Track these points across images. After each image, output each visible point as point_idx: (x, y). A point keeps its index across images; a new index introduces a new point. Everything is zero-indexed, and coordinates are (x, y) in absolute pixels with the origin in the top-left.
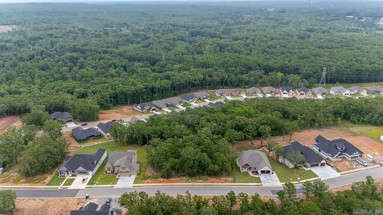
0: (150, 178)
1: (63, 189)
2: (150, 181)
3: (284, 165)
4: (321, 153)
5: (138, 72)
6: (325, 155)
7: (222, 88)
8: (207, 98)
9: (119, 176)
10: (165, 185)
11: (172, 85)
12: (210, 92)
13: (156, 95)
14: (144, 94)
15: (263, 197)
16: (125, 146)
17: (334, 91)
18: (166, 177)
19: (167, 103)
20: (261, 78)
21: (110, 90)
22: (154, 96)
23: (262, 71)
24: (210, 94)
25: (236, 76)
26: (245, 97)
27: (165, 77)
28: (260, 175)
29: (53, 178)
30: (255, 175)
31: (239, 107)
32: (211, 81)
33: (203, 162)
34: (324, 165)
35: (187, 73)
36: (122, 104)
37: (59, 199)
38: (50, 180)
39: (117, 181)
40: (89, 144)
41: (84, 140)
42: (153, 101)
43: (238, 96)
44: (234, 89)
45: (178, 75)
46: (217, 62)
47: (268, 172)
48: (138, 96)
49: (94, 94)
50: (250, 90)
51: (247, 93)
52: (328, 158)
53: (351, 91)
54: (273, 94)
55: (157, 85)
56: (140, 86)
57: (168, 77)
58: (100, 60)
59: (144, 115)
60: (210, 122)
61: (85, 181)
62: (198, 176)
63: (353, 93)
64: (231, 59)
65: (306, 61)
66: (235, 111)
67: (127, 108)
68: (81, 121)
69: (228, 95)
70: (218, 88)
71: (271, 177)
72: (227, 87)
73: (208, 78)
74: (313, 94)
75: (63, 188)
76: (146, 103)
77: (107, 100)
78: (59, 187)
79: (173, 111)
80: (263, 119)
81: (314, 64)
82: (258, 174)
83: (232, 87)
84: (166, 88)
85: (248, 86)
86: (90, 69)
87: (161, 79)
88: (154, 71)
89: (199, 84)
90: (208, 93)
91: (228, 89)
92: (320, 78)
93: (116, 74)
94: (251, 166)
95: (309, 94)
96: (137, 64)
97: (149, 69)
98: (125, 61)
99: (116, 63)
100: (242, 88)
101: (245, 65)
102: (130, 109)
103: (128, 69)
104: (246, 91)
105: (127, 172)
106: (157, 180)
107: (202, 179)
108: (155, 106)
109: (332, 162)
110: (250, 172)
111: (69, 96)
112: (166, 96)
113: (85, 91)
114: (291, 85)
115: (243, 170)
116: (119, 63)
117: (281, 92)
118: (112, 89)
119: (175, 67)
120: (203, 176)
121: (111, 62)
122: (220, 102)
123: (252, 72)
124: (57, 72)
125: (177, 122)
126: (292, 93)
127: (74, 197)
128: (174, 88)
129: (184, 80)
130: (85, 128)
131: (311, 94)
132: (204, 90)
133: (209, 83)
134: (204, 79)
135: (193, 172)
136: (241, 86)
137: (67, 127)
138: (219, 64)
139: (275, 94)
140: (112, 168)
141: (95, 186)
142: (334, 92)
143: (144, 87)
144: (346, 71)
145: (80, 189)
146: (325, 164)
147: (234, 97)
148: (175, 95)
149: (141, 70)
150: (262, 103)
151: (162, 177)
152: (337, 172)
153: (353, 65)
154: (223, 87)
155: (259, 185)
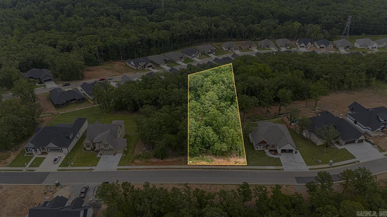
0: (140, 158)
1: (29, 172)
2: (139, 161)
3: (310, 141)
4: (357, 125)
5: (133, 22)
6: (363, 128)
7: (230, 41)
8: (213, 53)
9: (101, 154)
10: (158, 169)
11: (172, 37)
12: (216, 45)
13: (153, 49)
14: (139, 47)
15: (285, 186)
16: (112, 114)
17: (359, 43)
18: (160, 157)
19: (166, 58)
20: (275, 28)
21: (99, 42)
22: (151, 50)
23: (276, 20)
24: (216, 47)
25: (246, 26)
26: (256, 51)
27: (163, 27)
28: (280, 155)
29: (18, 156)
30: (274, 154)
31: (251, 64)
32: (217, 32)
33: (208, 139)
34: (362, 142)
35: (189, 22)
36: (114, 60)
37: (22, 186)
38: (14, 158)
39: (98, 161)
40: (69, 110)
41: (63, 104)
42: (150, 55)
43: (248, 50)
44: (244, 42)
45: (179, 25)
46: (224, 9)
47: (291, 151)
48: (133, 49)
49: (81, 47)
50: (262, 43)
51: (259, 46)
52: (366, 131)
53: (378, 44)
54: (288, 47)
55: (154, 37)
56: (134, 38)
57: (167, 28)
58: (90, 7)
59: (138, 73)
60: (216, 83)
61: (57, 161)
62: (200, 156)
63: (381, 46)
64: (241, 6)
65: (326, 8)
66: (247, 71)
67: (120, 64)
68: (63, 80)
69: (237, 49)
70: (225, 41)
71: (293, 158)
72: (236, 39)
73: (213, 28)
74: (335, 47)
75: (29, 170)
76: (141, 59)
77: (95, 55)
78: (24, 169)
79: (172, 69)
80: (282, 80)
81: (336, 12)
82: (277, 153)
83: (241, 39)
84: (165, 40)
85: (259, 38)
86: (78, 17)
87: (159, 30)
88: (151, 20)
89: (203, 35)
90: (214, 46)
91: (237, 42)
92: (343, 29)
93: (108, 23)
94: (268, 144)
95: (331, 47)
96: (132, 11)
97: (145, 18)
98: (120, 9)
99: (108, 10)
100: (252, 41)
101: (257, 14)
102: (123, 65)
103: (121, 17)
104: (257, 45)
105: (111, 150)
106: (149, 160)
107: (206, 160)
108: (152, 62)
109: (372, 137)
110: (267, 151)
111: (51, 49)
112: (165, 50)
113: (70, 44)
114: (309, 37)
115: (257, 148)
116: (112, 11)
117: (298, 45)
118: (101, 41)
119: (176, 15)
120: (208, 155)
121: (102, 9)
122: (228, 57)
123: (264, 21)
124: (40, 21)
125: (176, 84)
126: (310, 46)
127: (41, 183)
128: (174, 41)
129: (186, 30)
130: (66, 89)
131: (332, 47)
132: (209, 43)
133: (214, 35)
134: (209, 30)
135: (194, 151)
136: (252, 38)
137: (45, 88)
138: (226, 11)
139: (290, 48)
140: (92, 144)
141: (69, 168)
142: (359, 45)
143: (138, 39)
144: (374, 20)
145: (49, 173)
146: (364, 140)
147: (243, 52)
148: (175, 49)
149: (136, 19)
150: (279, 59)
151: (156, 156)
152: (380, 151)
153: (381, 14)
154: (231, 39)
155: (280, 170)
